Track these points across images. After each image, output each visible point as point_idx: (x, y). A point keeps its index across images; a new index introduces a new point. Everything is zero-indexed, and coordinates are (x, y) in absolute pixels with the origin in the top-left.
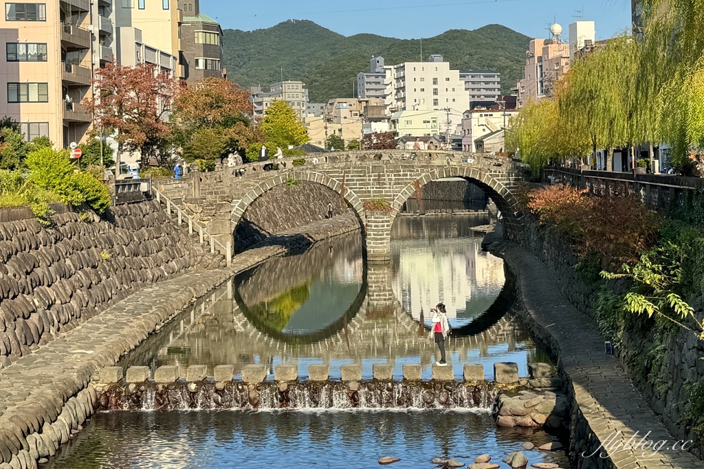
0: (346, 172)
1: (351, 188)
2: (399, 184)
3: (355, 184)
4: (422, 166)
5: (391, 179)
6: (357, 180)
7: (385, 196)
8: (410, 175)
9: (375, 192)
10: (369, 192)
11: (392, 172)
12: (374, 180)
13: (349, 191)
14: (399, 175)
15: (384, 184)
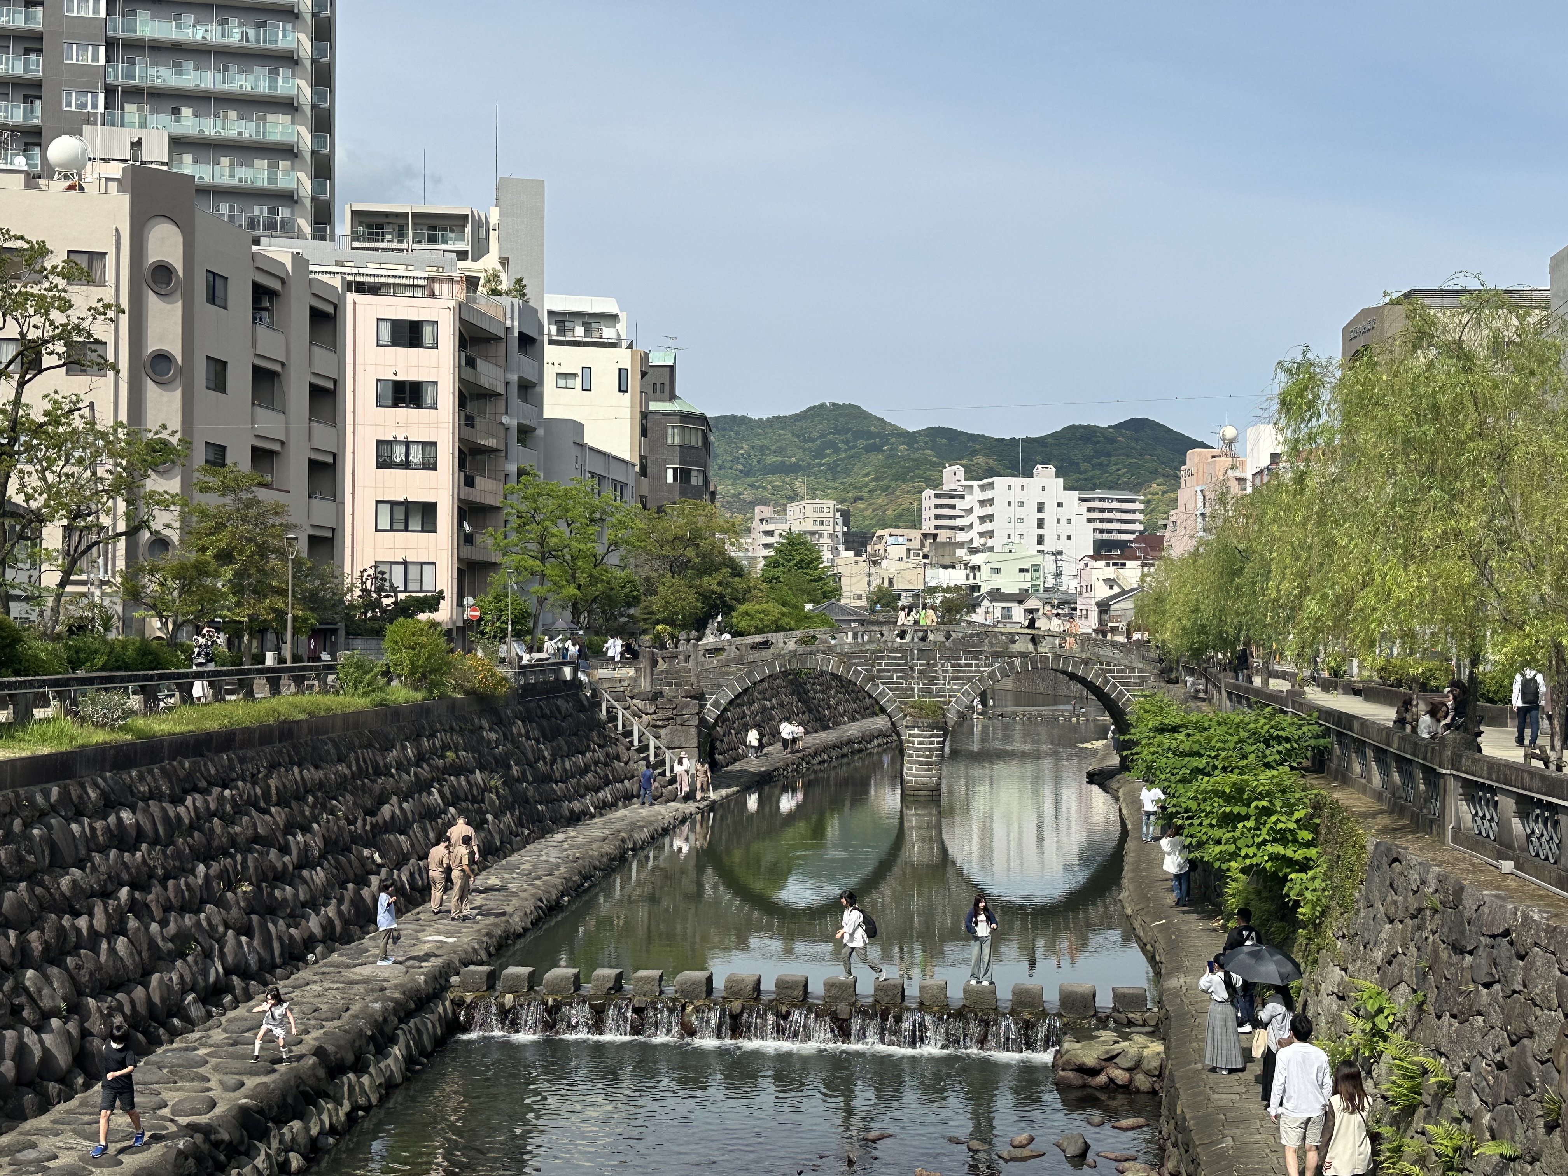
0: (878, 658)
1: (884, 683)
2: (958, 678)
3: (892, 677)
4: (996, 652)
5: (946, 671)
6: (895, 671)
7: (937, 696)
8: (977, 666)
9: (920, 690)
10: (912, 689)
11: (948, 660)
12: (920, 671)
13: (881, 687)
14: (959, 665)
15: (936, 678)
